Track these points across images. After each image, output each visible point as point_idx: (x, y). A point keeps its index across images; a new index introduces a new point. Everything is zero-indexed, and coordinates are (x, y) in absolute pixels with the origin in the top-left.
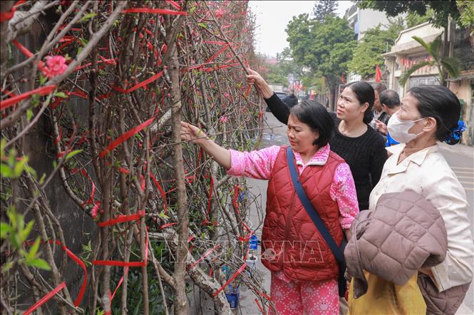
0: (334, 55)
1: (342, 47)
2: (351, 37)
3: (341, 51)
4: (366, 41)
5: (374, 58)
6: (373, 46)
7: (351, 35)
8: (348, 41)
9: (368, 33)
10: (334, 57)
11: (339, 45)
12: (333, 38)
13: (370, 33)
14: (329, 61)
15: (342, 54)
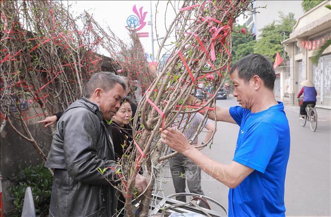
0: (239, 53)
1: (244, 47)
2: (250, 39)
3: (244, 50)
4: (264, 36)
5: (273, 48)
6: (271, 38)
7: (251, 37)
8: (249, 41)
9: (265, 29)
10: (239, 55)
11: (242, 45)
12: (237, 41)
13: (267, 29)
14: (235, 59)
15: (245, 52)
